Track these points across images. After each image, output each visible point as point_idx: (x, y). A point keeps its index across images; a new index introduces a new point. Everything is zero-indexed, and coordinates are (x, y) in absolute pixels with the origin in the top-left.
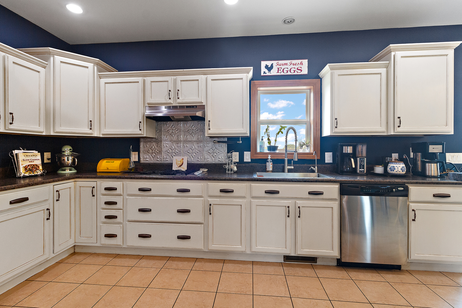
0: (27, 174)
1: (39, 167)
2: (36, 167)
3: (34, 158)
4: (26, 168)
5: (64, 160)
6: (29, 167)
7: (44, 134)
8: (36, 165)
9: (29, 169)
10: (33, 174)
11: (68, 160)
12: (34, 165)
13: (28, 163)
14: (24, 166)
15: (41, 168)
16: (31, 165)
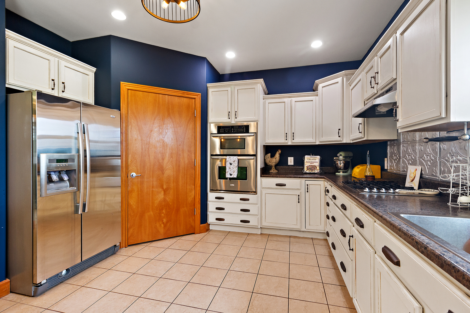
0: (308, 172)
1: (316, 167)
2: (315, 167)
3: (314, 161)
4: (307, 167)
5: (337, 164)
6: (310, 167)
7: (317, 144)
8: (315, 166)
9: (310, 168)
10: (312, 172)
11: (340, 164)
12: (313, 166)
13: (309, 164)
14: (307, 166)
15: (318, 168)
16: (311, 165)
